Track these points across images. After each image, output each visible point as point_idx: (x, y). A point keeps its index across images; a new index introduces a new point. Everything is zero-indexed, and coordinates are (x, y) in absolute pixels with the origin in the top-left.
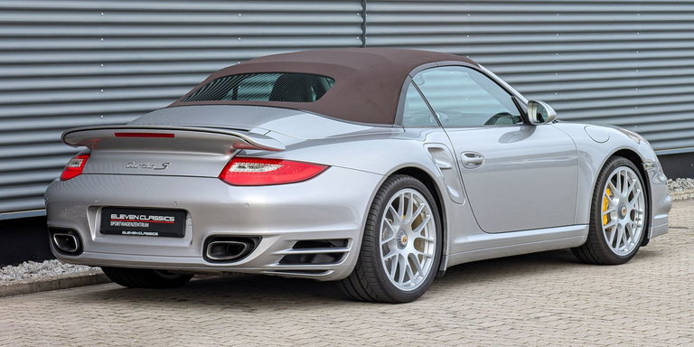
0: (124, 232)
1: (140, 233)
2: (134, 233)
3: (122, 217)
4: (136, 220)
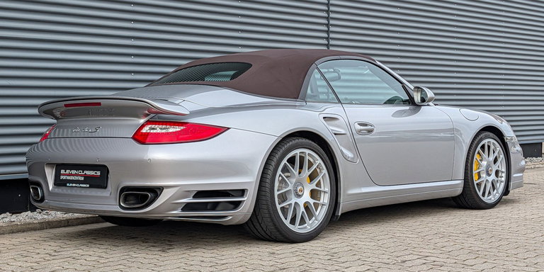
0: (68, 185)
1: (77, 185)
2: (74, 185)
3: (68, 172)
4: (76, 175)
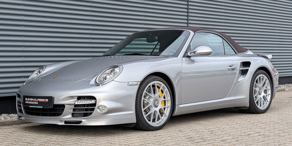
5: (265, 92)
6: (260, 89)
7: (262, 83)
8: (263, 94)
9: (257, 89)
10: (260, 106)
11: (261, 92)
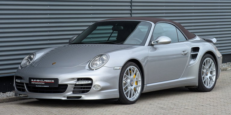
5: (211, 73)
6: (207, 70)
7: (209, 65)
8: (209, 75)
9: (205, 71)
10: (207, 85)
11: (208, 73)
